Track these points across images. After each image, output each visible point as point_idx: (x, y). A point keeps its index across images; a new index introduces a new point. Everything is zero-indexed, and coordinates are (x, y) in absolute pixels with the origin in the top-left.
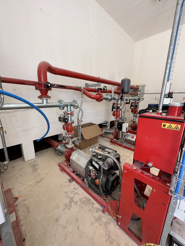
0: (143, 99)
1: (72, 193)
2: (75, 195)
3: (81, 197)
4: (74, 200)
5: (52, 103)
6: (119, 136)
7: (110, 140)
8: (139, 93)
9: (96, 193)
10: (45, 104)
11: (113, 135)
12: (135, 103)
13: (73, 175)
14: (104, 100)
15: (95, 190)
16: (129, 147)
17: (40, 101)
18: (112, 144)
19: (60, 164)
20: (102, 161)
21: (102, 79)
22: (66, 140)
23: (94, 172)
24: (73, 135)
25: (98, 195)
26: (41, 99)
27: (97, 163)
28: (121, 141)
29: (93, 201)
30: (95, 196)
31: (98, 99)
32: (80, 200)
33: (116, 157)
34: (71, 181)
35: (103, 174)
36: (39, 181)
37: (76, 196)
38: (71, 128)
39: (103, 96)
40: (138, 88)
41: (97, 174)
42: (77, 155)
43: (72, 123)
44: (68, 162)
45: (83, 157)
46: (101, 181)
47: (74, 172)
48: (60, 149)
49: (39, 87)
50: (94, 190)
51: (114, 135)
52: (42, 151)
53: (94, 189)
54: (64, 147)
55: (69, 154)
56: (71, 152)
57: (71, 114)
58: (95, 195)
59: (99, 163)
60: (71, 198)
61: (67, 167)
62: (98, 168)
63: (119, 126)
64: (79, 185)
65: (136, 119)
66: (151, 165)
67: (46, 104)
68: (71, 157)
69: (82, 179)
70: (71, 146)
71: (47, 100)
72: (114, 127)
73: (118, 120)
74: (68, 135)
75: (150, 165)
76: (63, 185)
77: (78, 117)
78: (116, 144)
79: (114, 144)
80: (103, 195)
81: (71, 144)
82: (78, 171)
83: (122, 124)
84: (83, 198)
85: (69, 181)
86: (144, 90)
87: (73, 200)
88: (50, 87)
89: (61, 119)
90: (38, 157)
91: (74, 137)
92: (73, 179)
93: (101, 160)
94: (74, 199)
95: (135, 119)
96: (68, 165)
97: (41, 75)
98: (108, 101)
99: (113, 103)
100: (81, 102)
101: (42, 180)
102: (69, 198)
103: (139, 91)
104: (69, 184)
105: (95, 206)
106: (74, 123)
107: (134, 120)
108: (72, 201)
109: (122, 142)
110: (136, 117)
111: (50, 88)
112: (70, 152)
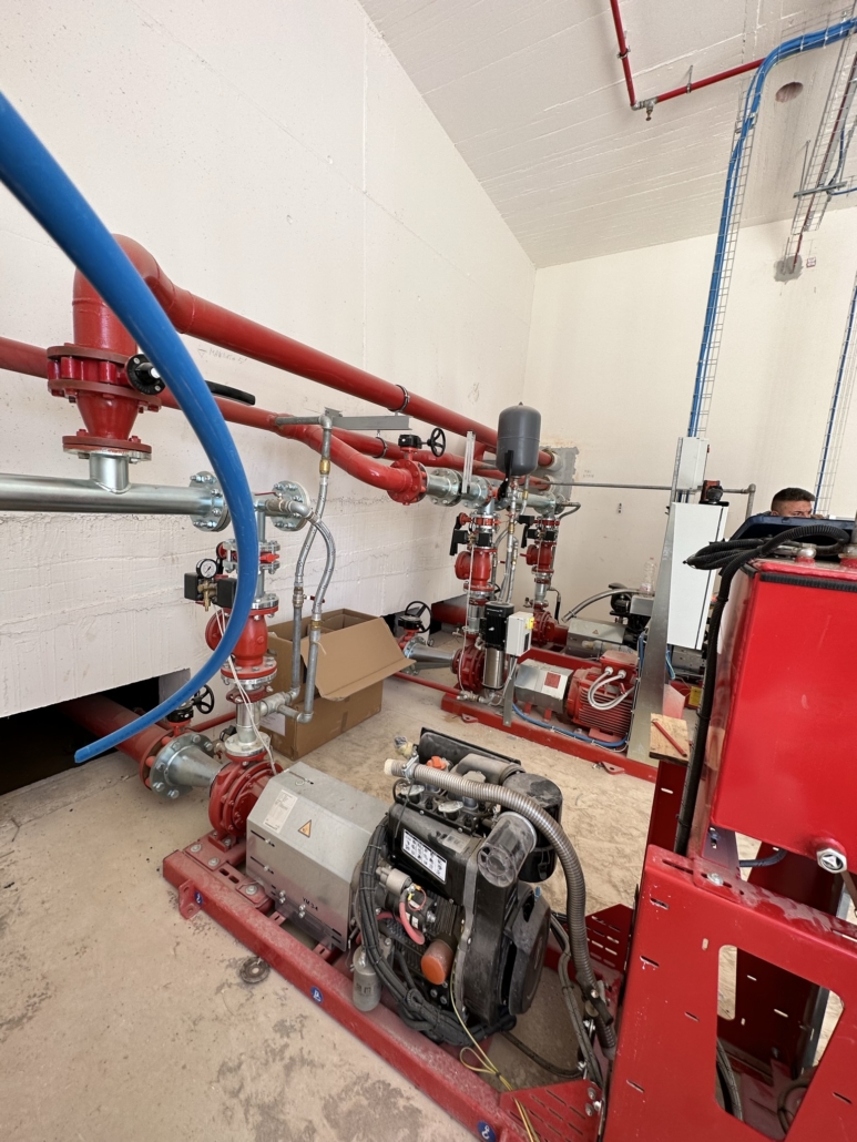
0: (578, 507)
1: (267, 1063)
2: (288, 1075)
3: (333, 1083)
4: (288, 1117)
5: (156, 487)
6: (490, 679)
7: (439, 695)
8: (552, 479)
9: (427, 1040)
10: (109, 485)
11: (455, 671)
12: (545, 523)
13: (269, 930)
14: (427, 499)
15: (424, 1020)
16: (534, 727)
17: (76, 467)
18: (453, 715)
19: (175, 863)
20: (465, 831)
21: (413, 397)
22: (211, 708)
23: (412, 903)
24: (267, 679)
25: (439, 1050)
26: (87, 456)
27: (433, 845)
28: (495, 700)
29: (408, 1099)
30: (425, 1063)
31: (404, 491)
32: (329, 1109)
33: (547, 805)
34: (254, 976)
35: (478, 911)
36: (17, 1014)
37: (301, 1078)
38: (261, 639)
39: (425, 478)
40: (551, 461)
41: (431, 918)
42: (292, 800)
43: (263, 611)
44: (228, 842)
45: (332, 808)
46: (467, 961)
47: (270, 908)
48: (172, 766)
49: (77, 377)
50: (416, 1020)
51: (463, 673)
52: (43, 782)
53: (419, 1018)
54: (197, 751)
55: (240, 796)
56: (248, 783)
57: (264, 557)
58: (423, 1057)
59: (445, 843)
60: (265, 1110)
61: (225, 879)
62: (442, 875)
63: (492, 629)
64: (310, 995)
65: (548, 592)
66: (838, 861)
67: (118, 487)
68: (253, 818)
69: (327, 952)
70: (250, 744)
71: (123, 462)
72: (461, 632)
73: (480, 598)
74: (237, 681)
75: (834, 864)
76: (201, 1018)
77: (297, 575)
78: (472, 718)
79: (465, 716)
80: (473, 1046)
81: (253, 732)
82: (296, 898)
83: (505, 619)
84: (347, 1090)
85: (238, 980)
86: (571, 469)
87: (284, 1123)
88: (157, 388)
89: (206, 585)
90: (18, 826)
91: (270, 689)
92: (267, 958)
93: (456, 827)
94: (288, 1108)
95: (544, 596)
96: (228, 868)
97: (100, 311)
98: (445, 502)
99: (458, 518)
100: (320, 496)
101: (44, 1004)
102: (252, 1111)
103: (551, 472)
104: (243, 1001)
105: (430, 1131)
106: (277, 609)
107: (537, 597)
108: (276, 1130)
109: (501, 707)
110: (547, 586)
111: (158, 392)
112: (246, 780)
